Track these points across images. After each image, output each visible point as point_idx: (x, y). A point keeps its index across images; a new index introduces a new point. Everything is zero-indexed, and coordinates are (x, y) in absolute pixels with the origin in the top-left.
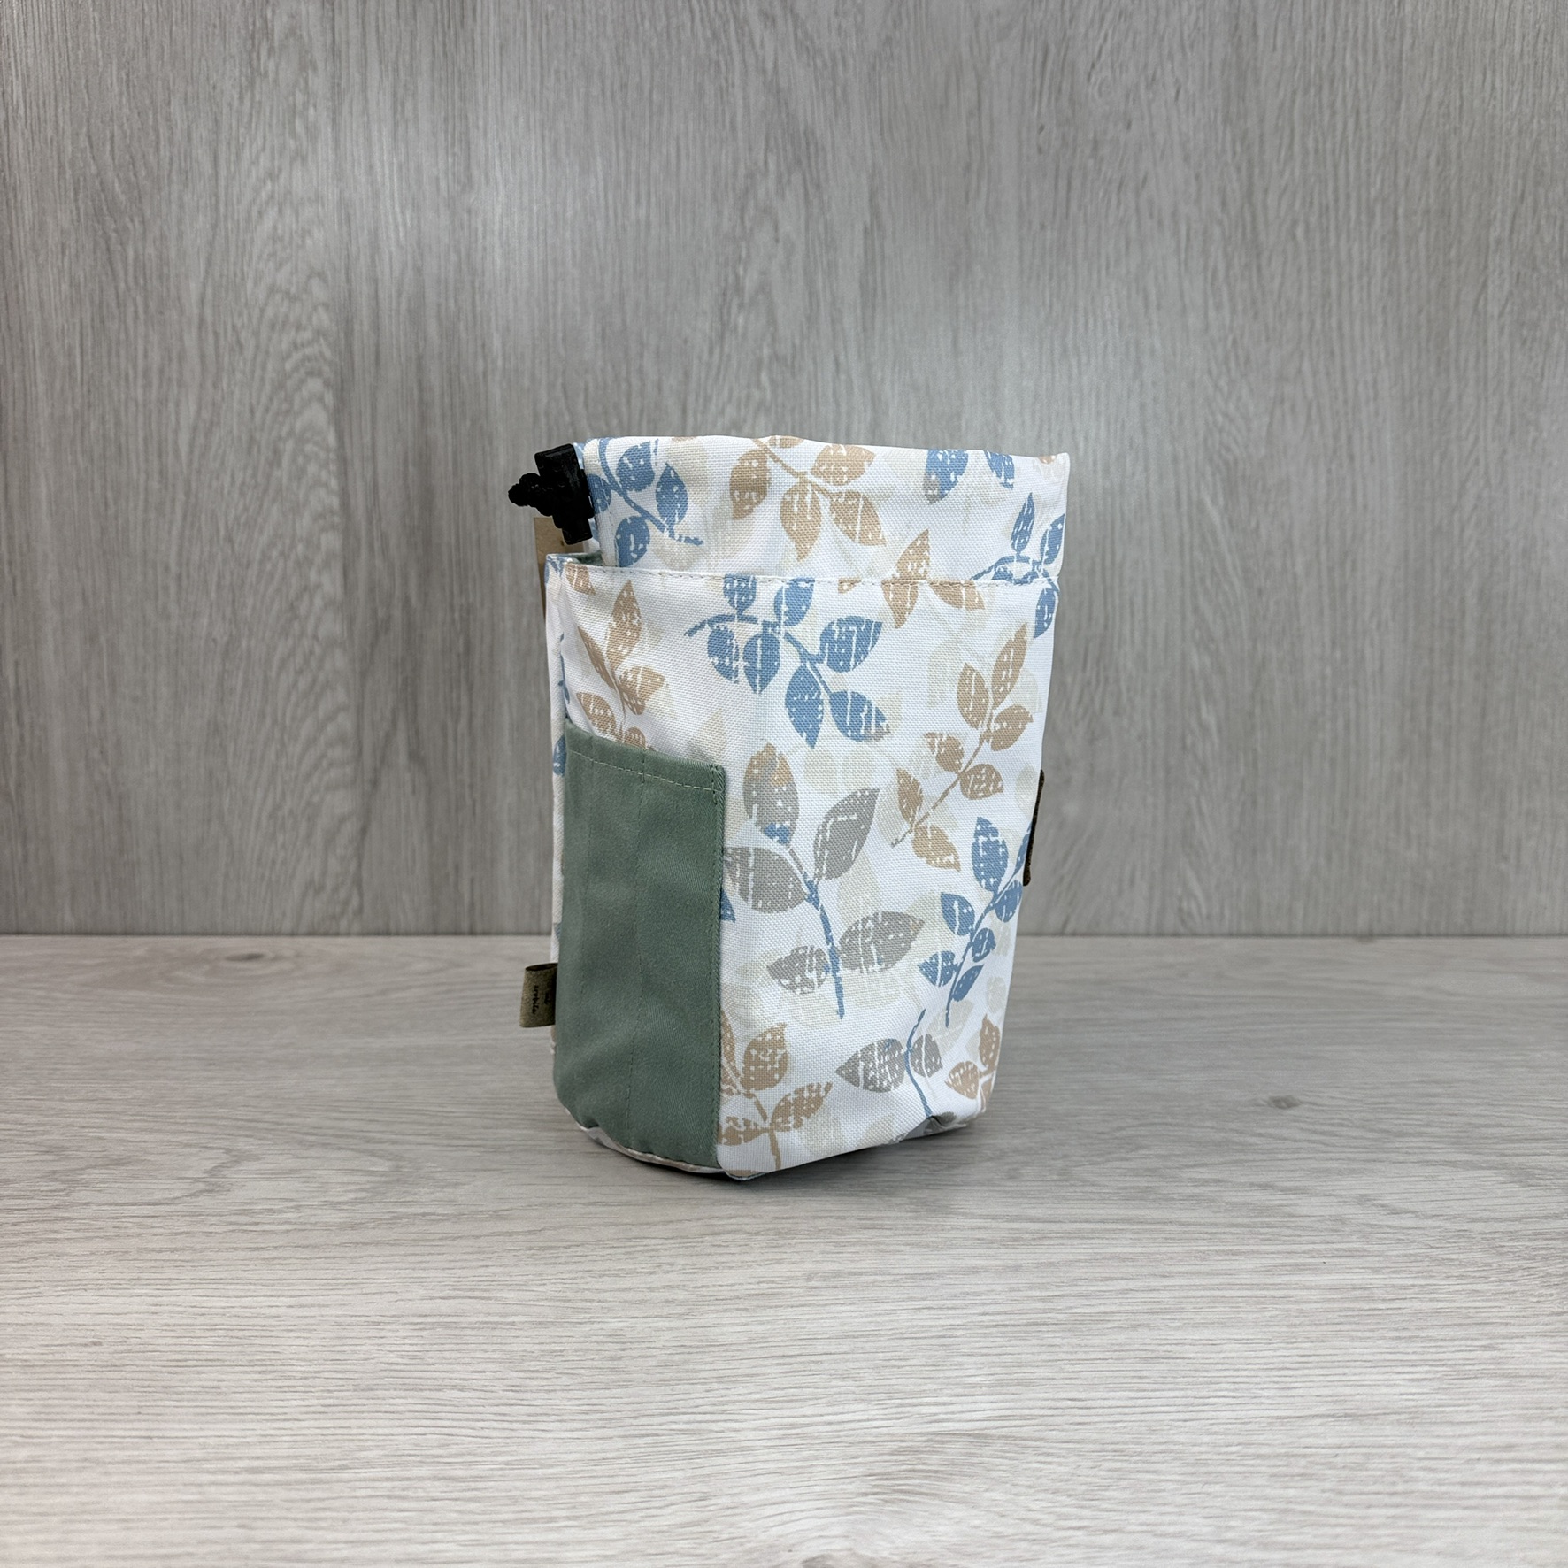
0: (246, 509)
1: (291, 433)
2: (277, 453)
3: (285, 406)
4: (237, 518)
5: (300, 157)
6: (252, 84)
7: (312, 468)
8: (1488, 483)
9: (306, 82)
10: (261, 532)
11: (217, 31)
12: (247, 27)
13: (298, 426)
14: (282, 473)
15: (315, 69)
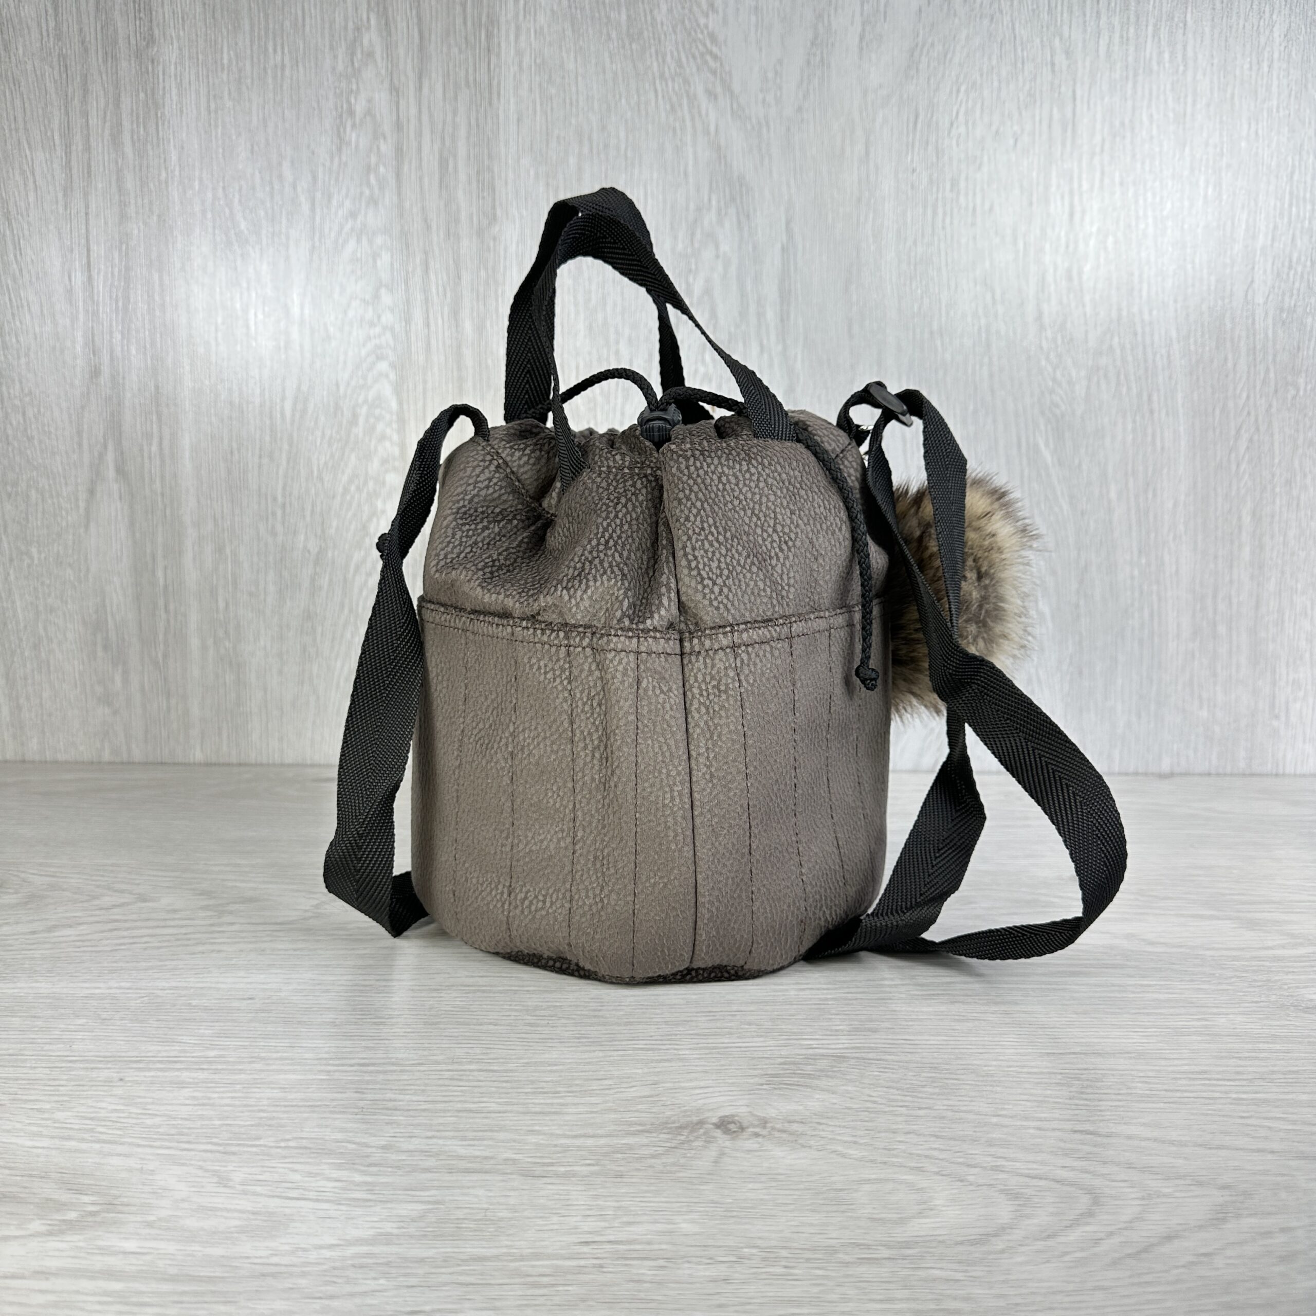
0: (332, 456)
1: (366, 401)
2: (355, 416)
3: (361, 382)
4: (326, 463)
5: (373, 201)
6: (340, 150)
7: (380, 427)
8: (1258, 429)
9: (378, 148)
10: (343, 472)
11: (316, 112)
12: (336, 109)
13: (371, 395)
14: (359, 430)
15: (385, 138)
